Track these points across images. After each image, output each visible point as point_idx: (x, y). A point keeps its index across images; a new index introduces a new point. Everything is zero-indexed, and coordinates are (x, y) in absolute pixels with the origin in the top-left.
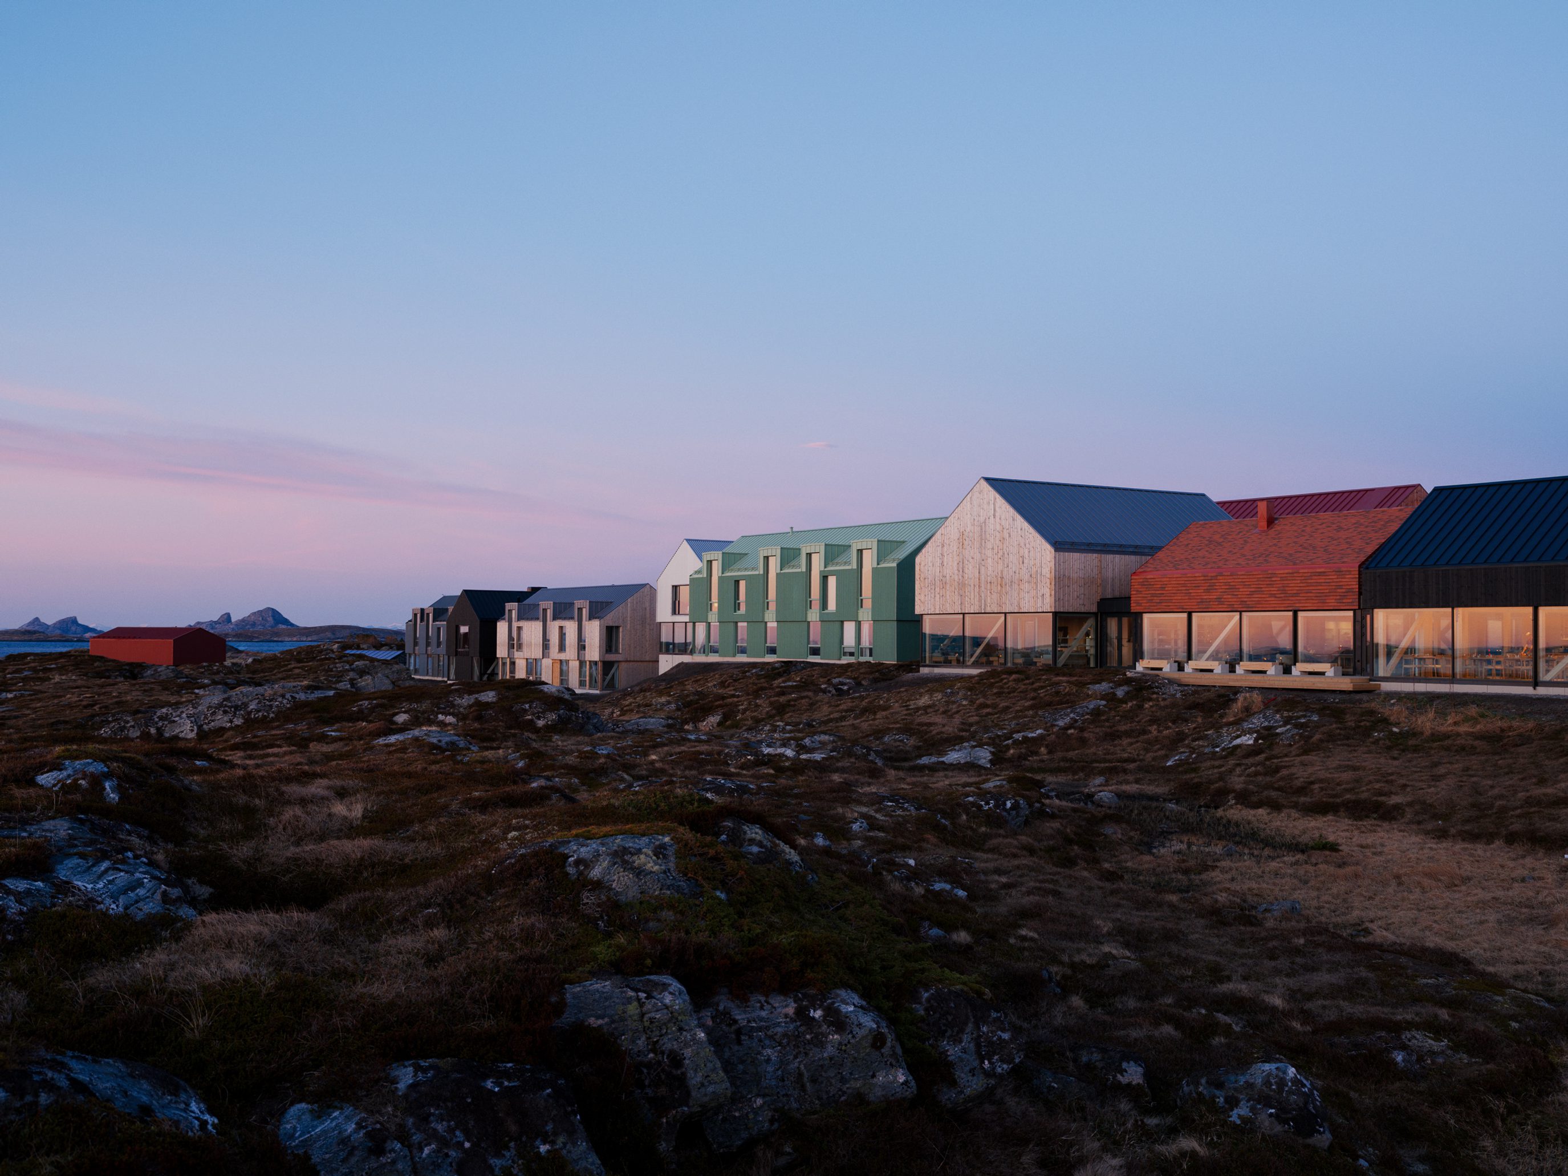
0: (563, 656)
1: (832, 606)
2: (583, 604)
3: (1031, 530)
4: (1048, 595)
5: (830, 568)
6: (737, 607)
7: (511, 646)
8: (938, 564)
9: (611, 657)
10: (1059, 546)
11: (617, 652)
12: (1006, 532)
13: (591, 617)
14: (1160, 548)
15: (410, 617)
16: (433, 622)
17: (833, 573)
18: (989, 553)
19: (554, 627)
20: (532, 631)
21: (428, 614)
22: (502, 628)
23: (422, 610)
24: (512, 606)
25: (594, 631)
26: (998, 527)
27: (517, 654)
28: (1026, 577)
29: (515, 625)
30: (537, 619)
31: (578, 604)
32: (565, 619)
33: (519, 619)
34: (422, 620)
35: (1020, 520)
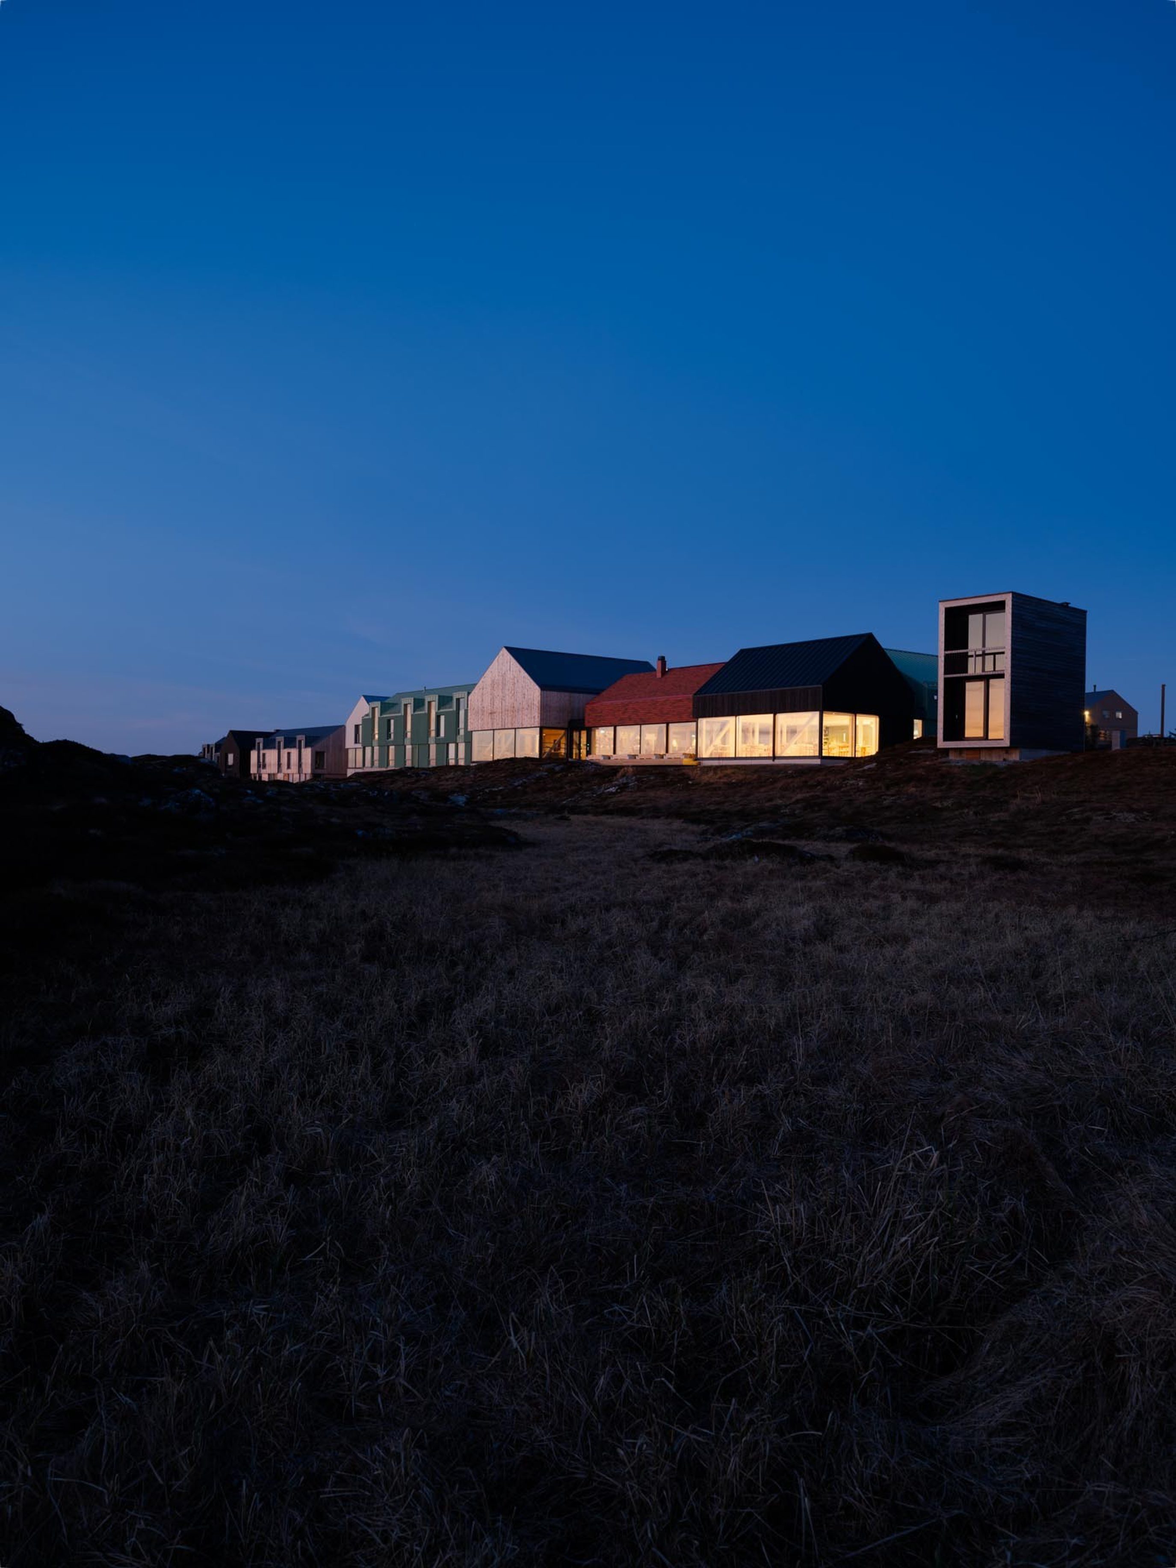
0: (289, 771)
1: (442, 734)
2: (301, 738)
3: (529, 678)
4: (536, 717)
5: (441, 711)
6: (389, 736)
7: (259, 766)
8: (480, 700)
9: (319, 771)
10: (543, 687)
11: (323, 768)
12: (516, 679)
13: (306, 746)
14: (603, 690)
15: (201, 750)
16: (215, 752)
17: (443, 714)
18: (507, 692)
19: (284, 752)
20: (271, 756)
21: (212, 749)
22: (254, 755)
23: (208, 746)
24: (260, 740)
25: (307, 753)
26: (512, 677)
27: (263, 771)
28: (526, 706)
29: (262, 752)
30: (274, 748)
31: (299, 737)
32: (291, 747)
33: (264, 748)
34: (208, 752)
35: (523, 671)
